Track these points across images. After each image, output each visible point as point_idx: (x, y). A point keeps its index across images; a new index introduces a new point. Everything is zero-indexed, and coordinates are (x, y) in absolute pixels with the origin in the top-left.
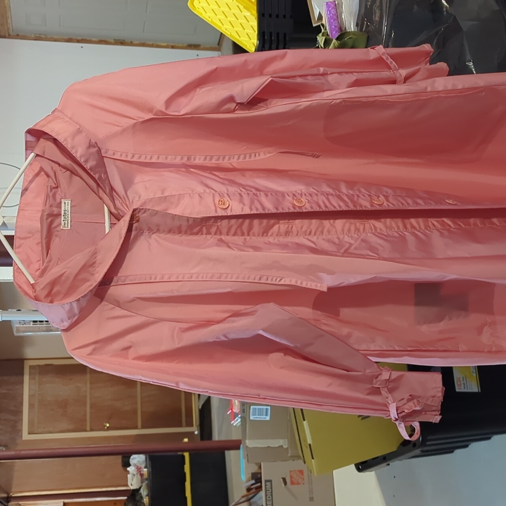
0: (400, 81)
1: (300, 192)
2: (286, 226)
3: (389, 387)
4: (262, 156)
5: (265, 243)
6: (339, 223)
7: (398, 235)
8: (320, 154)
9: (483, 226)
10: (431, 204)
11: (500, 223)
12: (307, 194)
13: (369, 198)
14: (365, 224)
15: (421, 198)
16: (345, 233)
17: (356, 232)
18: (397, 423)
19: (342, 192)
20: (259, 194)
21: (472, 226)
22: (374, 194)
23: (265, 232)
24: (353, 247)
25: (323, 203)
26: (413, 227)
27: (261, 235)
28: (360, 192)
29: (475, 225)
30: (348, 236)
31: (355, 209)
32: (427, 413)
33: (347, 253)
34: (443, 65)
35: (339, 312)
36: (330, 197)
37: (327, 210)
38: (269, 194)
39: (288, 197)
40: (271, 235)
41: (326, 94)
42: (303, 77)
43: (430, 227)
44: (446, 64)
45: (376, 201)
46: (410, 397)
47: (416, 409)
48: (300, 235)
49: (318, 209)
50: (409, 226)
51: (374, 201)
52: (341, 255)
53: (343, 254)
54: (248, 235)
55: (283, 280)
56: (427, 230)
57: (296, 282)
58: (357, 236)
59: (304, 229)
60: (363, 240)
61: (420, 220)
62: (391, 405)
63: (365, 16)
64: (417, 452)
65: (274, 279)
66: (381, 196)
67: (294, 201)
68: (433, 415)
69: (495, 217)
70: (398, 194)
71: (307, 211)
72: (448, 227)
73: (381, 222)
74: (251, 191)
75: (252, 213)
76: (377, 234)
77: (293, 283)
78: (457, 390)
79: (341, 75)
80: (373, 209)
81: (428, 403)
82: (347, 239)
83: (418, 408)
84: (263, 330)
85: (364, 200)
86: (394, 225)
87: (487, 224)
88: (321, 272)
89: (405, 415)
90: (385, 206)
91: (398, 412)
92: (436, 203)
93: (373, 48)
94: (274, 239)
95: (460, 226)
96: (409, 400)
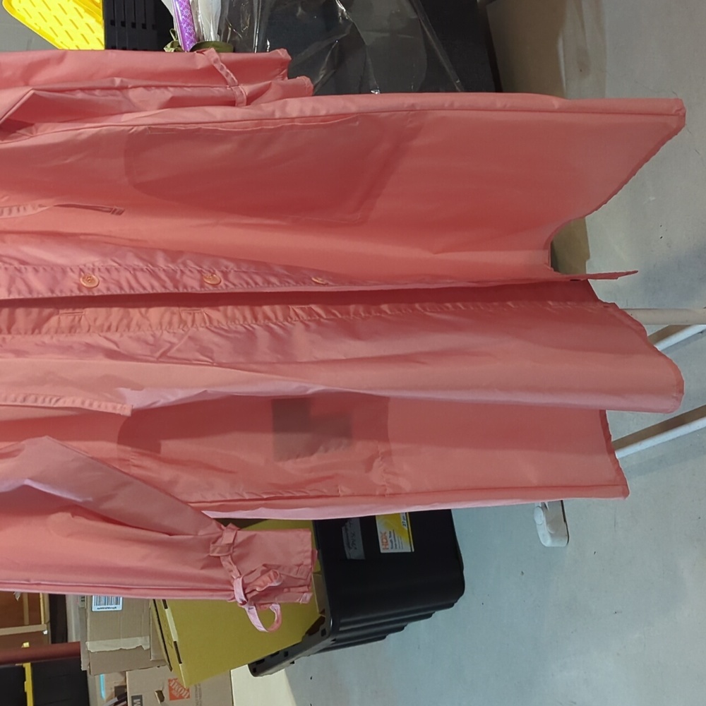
0: (242, 102)
1: (92, 266)
2: (71, 317)
3: (235, 554)
4: (30, 211)
5: (37, 345)
6: (155, 313)
7: (244, 330)
8: (122, 209)
9: (367, 315)
10: (288, 283)
11: (391, 311)
12: (103, 269)
13: (198, 276)
14: (194, 314)
15: (276, 275)
16: (164, 327)
17: (181, 327)
18: (246, 607)
19: (158, 266)
20: (23, 270)
21: (352, 316)
22: (208, 269)
23: (37, 327)
24: (175, 349)
25: (126, 282)
26: (267, 317)
27: (30, 332)
28: (185, 265)
29: (356, 313)
30: (168, 332)
31: (176, 291)
32: (292, 589)
33: (165, 357)
34: (304, 80)
35: (159, 446)
36: (139, 274)
37: (132, 292)
38: (41, 269)
39: (71, 274)
40: (46, 333)
41: (127, 119)
42: (87, 91)
43: (291, 318)
44: (308, 79)
45: (209, 279)
46: (264, 568)
47: (273, 585)
48: (94, 332)
49: (118, 292)
50: (260, 317)
51: (205, 280)
52: (155, 359)
53: (158, 359)
54: (9, 332)
55: (61, 401)
56: (287, 321)
57: (83, 403)
58: (183, 332)
59: (98, 323)
60: (190, 338)
61: (277, 307)
62: (235, 581)
63: (231, 20)
64: (328, 642)
65: (47, 400)
66: (217, 272)
67: (81, 279)
68: (299, 592)
69: (385, 303)
70: (244, 270)
71: (100, 294)
72: (318, 318)
73: (219, 310)
74: (11, 264)
75: (12, 297)
76: (213, 329)
77: (78, 404)
78: (382, 551)
79: (148, 90)
80: (203, 291)
81: (291, 575)
82: (166, 336)
83: (275, 584)
84: (32, 479)
85: (191, 278)
86: (238, 314)
87: (373, 312)
88: (122, 387)
89: (257, 595)
90: (221, 287)
91: (246, 592)
92: (297, 283)
93: (201, 53)
94: (52, 337)
95: (334, 315)
96: (263, 573)
